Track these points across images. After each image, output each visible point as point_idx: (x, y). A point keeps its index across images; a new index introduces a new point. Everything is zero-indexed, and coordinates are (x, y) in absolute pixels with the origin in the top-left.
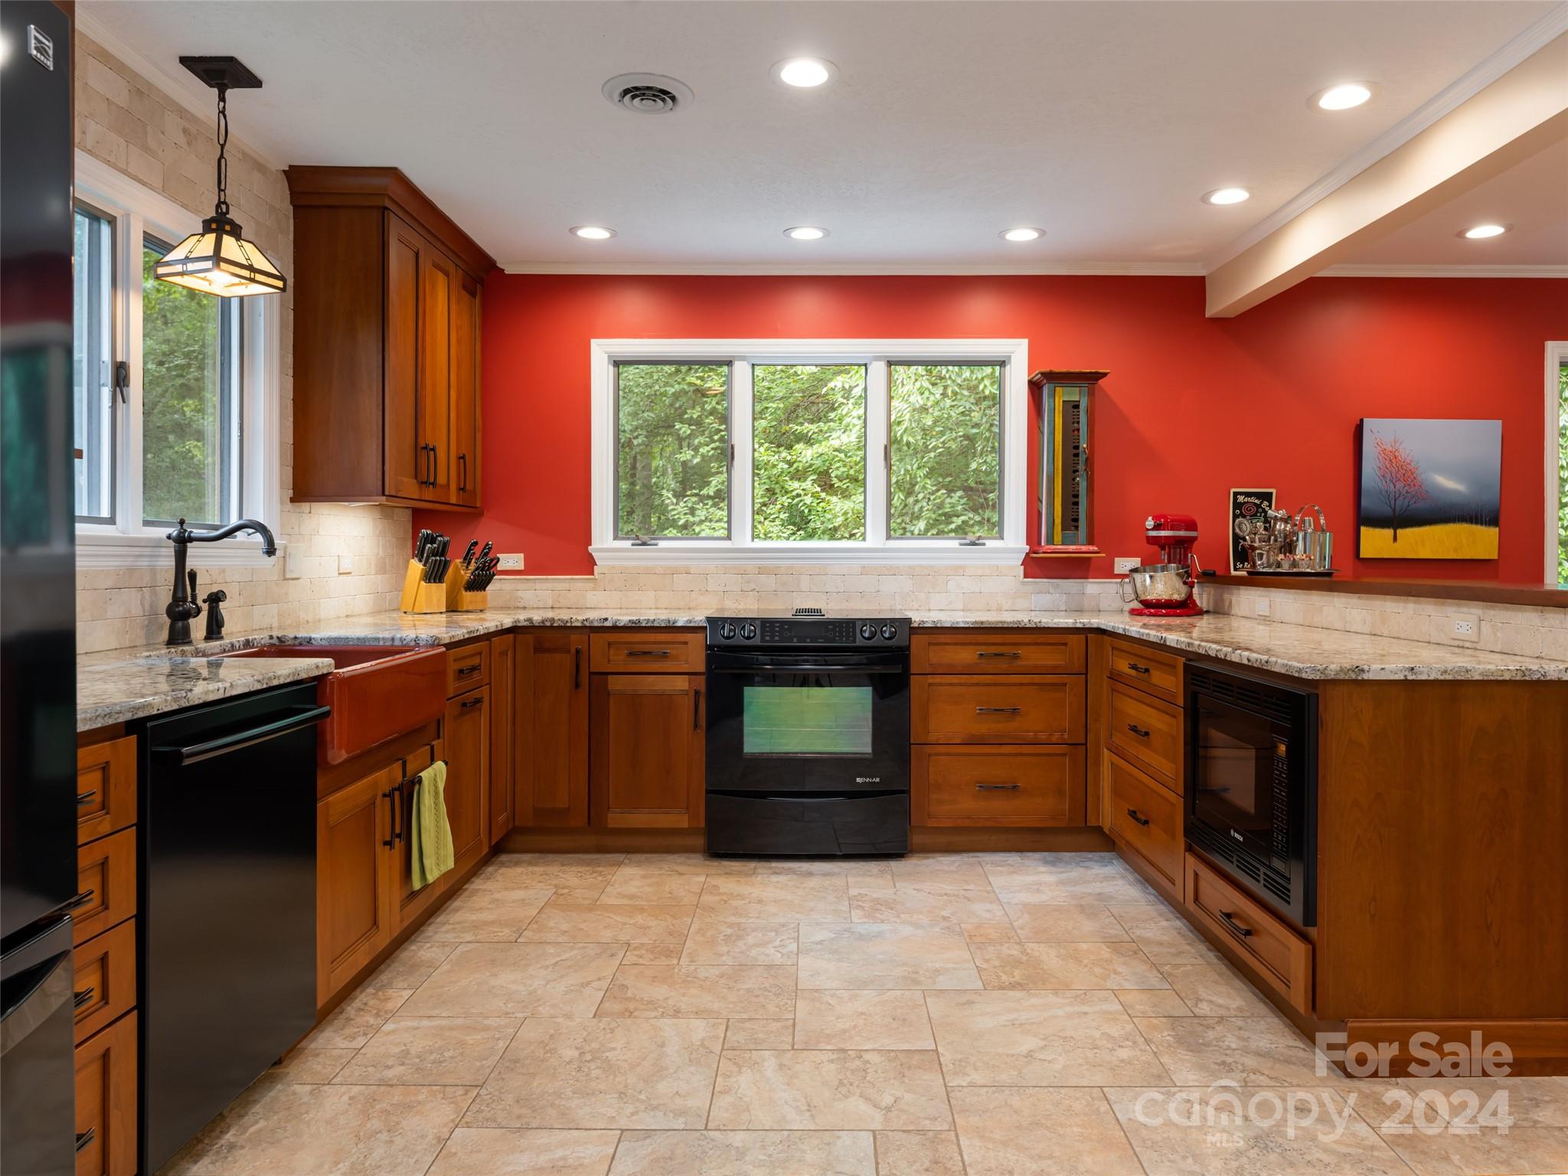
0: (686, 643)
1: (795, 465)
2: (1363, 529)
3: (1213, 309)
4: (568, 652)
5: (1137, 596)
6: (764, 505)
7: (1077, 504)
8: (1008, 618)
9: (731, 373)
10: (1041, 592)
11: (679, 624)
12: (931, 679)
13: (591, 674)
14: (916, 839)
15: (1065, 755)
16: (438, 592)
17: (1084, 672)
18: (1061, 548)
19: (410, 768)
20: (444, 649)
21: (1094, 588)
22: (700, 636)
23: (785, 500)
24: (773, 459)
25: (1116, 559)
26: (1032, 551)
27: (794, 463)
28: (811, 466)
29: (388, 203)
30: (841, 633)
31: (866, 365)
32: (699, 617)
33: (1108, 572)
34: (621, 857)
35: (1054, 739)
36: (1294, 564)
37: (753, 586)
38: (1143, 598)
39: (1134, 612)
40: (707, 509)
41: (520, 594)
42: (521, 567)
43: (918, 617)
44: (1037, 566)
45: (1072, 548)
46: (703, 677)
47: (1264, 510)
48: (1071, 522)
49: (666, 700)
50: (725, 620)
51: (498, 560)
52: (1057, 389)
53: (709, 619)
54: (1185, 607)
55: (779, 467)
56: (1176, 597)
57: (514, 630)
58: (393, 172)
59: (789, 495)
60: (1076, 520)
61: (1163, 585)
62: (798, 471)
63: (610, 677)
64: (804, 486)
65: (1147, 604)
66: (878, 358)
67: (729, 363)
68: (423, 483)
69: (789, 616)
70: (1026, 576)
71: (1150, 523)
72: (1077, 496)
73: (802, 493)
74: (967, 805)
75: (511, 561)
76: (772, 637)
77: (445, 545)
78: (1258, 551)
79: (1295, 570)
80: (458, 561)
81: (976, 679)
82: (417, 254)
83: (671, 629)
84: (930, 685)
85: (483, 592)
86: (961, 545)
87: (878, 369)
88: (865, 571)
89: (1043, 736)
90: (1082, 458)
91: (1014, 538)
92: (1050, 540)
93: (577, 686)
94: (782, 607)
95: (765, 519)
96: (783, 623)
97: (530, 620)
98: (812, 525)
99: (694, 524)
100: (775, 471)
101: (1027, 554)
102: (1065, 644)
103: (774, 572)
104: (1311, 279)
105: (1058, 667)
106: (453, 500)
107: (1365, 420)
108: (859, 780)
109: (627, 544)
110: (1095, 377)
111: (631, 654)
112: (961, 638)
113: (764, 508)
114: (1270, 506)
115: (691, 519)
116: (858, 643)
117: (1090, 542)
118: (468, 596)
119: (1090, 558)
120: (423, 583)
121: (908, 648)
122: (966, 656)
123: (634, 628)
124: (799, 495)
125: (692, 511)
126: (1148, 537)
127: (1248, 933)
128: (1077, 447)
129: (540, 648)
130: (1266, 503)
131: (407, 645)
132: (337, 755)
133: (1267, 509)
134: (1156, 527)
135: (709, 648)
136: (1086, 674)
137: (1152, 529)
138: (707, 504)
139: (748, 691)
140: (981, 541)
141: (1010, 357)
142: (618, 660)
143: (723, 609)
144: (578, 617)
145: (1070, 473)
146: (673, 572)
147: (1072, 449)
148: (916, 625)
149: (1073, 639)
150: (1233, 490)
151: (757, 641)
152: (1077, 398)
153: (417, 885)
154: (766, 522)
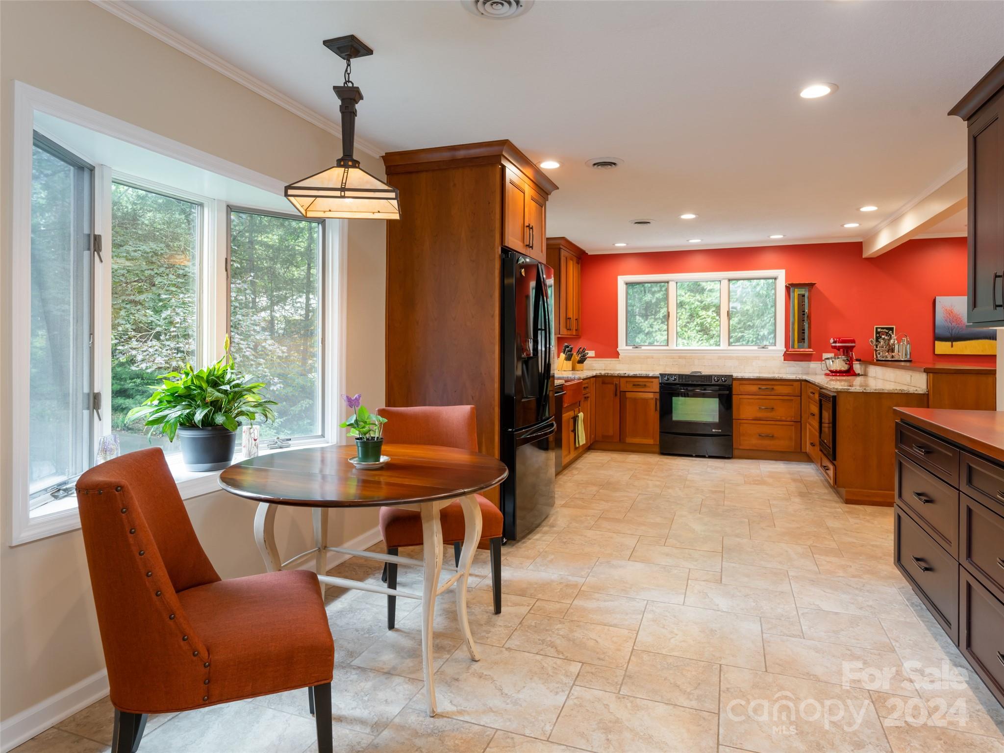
0: (652, 382)
1: (704, 303)
2: (936, 342)
3: (866, 254)
4: (613, 384)
5: (827, 369)
6: (688, 323)
7: (804, 333)
8: (777, 376)
9: (668, 286)
10: (790, 367)
11: (650, 376)
12: (741, 396)
13: (620, 392)
14: (736, 452)
15: (792, 425)
16: (570, 363)
17: (800, 395)
18: (797, 349)
19: (575, 413)
20: (582, 380)
21: (814, 365)
22: (657, 380)
23: (698, 321)
24: (692, 300)
25: (823, 354)
26: (787, 351)
27: (703, 301)
28: (712, 303)
29: (561, 247)
30: (707, 379)
31: (720, 281)
32: (657, 373)
33: (820, 359)
34: (631, 453)
35: (788, 419)
36: (893, 357)
37: (676, 363)
38: (830, 369)
39: (827, 375)
40: (659, 325)
41: (594, 365)
42: (594, 355)
43: (735, 375)
44: (789, 356)
45: (802, 350)
46: (658, 394)
47: (890, 334)
48: (801, 339)
49: (646, 401)
50: (666, 374)
51: (588, 353)
52: (795, 289)
53: (660, 374)
54: (849, 372)
55: (695, 304)
56: (843, 369)
57: (595, 377)
58: (563, 238)
59: (700, 318)
60: (804, 339)
61: (839, 364)
62: (705, 305)
63: (627, 393)
64: (708, 313)
65: (832, 371)
66: (724, 279)
67: (668, 282)
68: (568, 329)
69: (689, 373)
70: (784, 360)
71: (832, 341)
72: (804, 330)
73: (706, 317)
74: (754, 442)
75: (591, 353)
76: (682, 380)
77: (572, 348)
78: (878, 352)
79: (893, 359)
80: (575, 354)
81: (758, 397)
82: (566, 258)
83: (647, 377)
84: (740, 398)
85: (582, 364)
86: (759, 348)
87: (725, 283)
88: (719, 358)
89: (784, 418)
90: (806, 316)
91: (781, 346)
92: (793, 347)
93: (616, 395)
94: (687, 371)
95: (688, 330)
96: (686, 376)
97: (600, 373)
98: (711, 333)
99: (652, 332)
100: (693, 306)
101: (785, 352)
102: (792, 385)
103: (685, 358)
104: (911, 241)
105: (789, 393)
106: (574, 334)
107: (937, 297)
108: (713, 430)
109: (631, 348)
110: (811, 286)
111: (634, 385)
112: (751, 382)
113: (688, 324)
114: (893, 333)
115: (651, 329)
116: (713, 383)
117: (810, 347)
118: (578, 366)
119: (812, 354)
120: (565, 361)
121: (732, 385)
122: (754, 388)
123: (635, 377)
124: (705, 318)
125: (651, 326)
126: (832, 346)
127: (827, 469)
128: (804, 311)
129: (604, 383)
130: (891, 332)
131: (572, 379)
132: (565, 405)
133: (891, 334)
134: (835, 342)
135: (660, 384)
136: (801, 396)
137: (833, 343)
138: (659, 322)
139: (674, 399)
140: (766, 347)
141: (778, 277)
142: (629, 387)
143: (665, 371)
144: (616, 373)
145: (801, 321)
146: (648, 358)
147: (802, 312)
148: (735, 377)
149: (796, 384)
150: (875, 327)
151: (677, 382)
152: (804, 293)
153: (577, 446)
154: (689, 331)
